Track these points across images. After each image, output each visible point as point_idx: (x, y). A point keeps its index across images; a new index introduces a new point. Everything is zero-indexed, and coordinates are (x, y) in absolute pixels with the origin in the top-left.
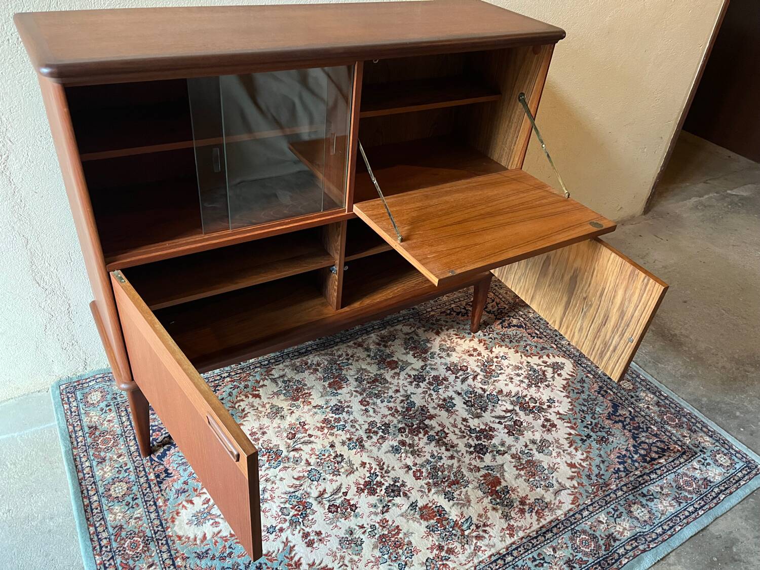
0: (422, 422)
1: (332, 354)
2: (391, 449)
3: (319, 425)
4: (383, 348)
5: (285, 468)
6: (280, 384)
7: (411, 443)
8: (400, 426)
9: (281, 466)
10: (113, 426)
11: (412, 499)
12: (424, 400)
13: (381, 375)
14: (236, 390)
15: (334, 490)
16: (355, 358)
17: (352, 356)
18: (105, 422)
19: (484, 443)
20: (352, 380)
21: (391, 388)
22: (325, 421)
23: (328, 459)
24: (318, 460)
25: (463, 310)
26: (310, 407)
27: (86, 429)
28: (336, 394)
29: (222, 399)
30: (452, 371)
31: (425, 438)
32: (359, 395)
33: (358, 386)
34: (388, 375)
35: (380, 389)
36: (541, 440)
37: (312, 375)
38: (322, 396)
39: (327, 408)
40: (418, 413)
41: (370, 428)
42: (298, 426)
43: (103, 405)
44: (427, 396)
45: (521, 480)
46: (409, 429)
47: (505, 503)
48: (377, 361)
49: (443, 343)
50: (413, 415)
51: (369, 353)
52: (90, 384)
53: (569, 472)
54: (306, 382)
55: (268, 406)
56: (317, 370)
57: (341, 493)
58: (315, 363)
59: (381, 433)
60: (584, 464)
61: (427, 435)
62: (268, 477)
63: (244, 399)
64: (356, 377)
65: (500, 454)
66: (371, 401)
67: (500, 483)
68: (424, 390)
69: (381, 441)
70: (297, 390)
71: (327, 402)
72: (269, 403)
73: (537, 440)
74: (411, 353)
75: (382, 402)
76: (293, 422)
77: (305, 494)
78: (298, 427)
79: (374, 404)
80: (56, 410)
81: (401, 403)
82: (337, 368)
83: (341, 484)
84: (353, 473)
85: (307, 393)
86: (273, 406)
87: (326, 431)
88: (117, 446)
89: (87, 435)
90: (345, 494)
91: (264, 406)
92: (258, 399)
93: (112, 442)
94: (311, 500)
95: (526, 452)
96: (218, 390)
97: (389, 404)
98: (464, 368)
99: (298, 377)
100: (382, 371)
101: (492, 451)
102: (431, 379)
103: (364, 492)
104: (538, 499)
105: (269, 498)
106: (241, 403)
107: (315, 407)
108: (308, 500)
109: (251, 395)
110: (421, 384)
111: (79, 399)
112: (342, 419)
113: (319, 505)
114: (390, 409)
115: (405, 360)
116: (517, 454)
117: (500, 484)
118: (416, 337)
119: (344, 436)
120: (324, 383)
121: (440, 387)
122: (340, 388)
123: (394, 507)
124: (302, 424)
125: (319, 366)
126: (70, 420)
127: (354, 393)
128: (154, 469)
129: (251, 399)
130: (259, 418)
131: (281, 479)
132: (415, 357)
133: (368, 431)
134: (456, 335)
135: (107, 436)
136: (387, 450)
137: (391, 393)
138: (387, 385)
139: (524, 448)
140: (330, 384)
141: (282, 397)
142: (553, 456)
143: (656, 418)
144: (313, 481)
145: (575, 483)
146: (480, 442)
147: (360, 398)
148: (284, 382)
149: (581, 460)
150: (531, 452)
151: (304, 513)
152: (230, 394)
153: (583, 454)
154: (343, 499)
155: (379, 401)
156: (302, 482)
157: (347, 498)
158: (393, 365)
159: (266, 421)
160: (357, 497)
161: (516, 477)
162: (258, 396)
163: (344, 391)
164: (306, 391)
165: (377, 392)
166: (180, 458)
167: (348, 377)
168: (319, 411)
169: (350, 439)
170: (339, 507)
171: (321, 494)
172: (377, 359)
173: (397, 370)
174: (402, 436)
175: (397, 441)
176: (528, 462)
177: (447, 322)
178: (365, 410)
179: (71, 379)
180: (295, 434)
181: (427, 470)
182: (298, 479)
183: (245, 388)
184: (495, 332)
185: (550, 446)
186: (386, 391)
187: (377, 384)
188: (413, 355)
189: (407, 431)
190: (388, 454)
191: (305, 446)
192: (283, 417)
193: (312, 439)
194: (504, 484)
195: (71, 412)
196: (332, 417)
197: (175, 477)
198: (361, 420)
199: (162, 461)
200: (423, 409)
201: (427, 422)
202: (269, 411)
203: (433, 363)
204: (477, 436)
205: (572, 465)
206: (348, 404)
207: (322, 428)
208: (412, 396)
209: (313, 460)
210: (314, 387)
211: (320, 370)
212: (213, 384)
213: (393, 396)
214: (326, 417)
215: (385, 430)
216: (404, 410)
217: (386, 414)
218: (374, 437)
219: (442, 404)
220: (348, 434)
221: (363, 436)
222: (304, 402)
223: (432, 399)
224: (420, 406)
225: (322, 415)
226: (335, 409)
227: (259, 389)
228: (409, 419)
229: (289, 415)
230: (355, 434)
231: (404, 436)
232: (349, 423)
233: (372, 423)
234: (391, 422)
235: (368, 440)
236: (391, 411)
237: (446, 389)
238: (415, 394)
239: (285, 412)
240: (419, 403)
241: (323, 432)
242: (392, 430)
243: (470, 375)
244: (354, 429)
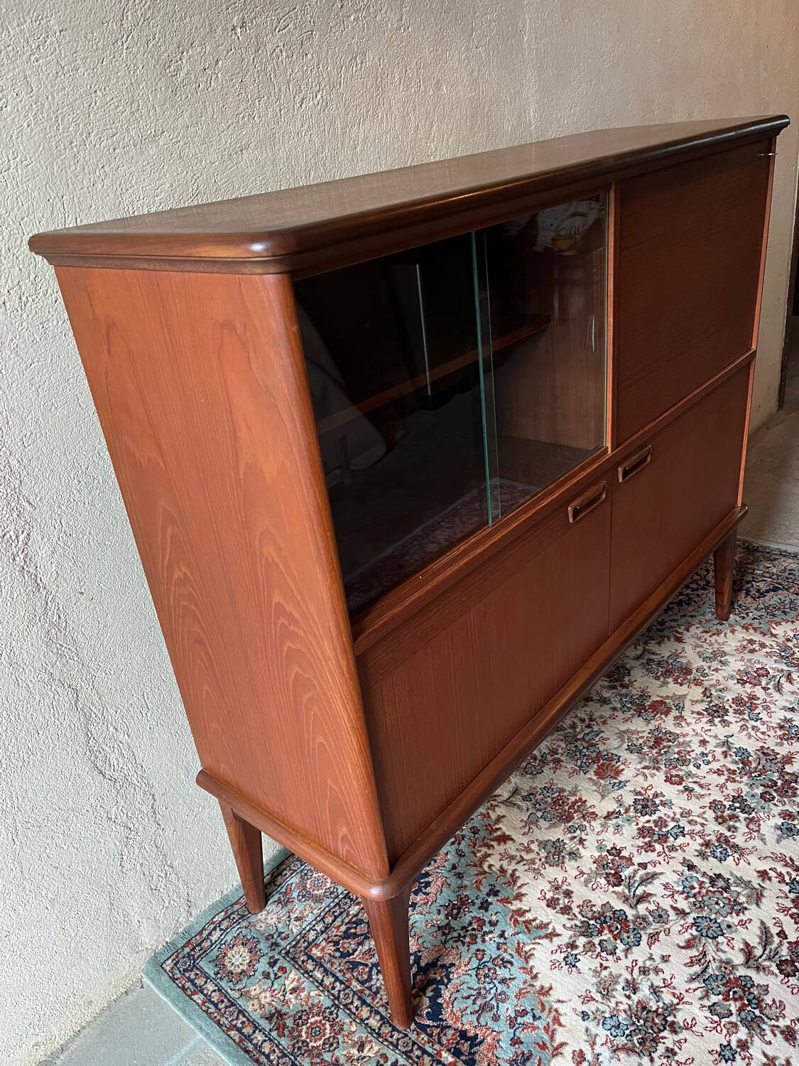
0: (782, 772)
2: (779, 832)
3: (640, 842)
4: (624, 691)
5: (654, 938)
6: (524, 805)
8: (760, 790)
9: (645, 938)
10: (309, 996)
12: (753, 739)
13: (658, 729)
14: (463, 842)
15: (761, 938)
16: (599, 721)
17: (591, 720)
18: (288, 996)
20: (624, 755)
21: (690, 742)
22: (642, 832)
23: (704, 891)
24: (692, 900)
25: (681, 597)
26: (600, 820)
27: (264, 1024)
28: (621, 785)
30: (750, 683)
32: (655, 771)
33: (642, 760)
34: (668, 724)
35: (676, 750)
37: (558, 772)
38: (603, 797)
40: (763, 762)
41: (719, 813)
42: (610, 858)
43: (262, 966)
44: (753, 733)
46: (775, 790)
48: (632, 712)
49: (698, 650)
50: (760, 767)
51: (611, 706)
52: (214, 938)
54: (559, 786)
55: (534, 847)
56: (559, 761)
57: (775, 936)
58: (547, 752)
59: (742, 816)
62: (640, 964)
63: (490, 852)
64: (625, 746)
66: (681, 773)
68: (740, 724)
69: (751, 826)
70: (555, 802)
71: (619, 802)
72: (533, 842)
74: (670, 680)
75: (698, 767)
76: (597, 854)
77: (723, 965)
78: (612, 860)
79: (689, 774)
80: (184, 1013)
81: (726, 757)
82: (586, 745)
83: (762, 923)
84: (762, 895)
85: (576, 802)
86: (543, 844)
87: (658, 846)
88: (342, 1029)
89: (274, 1034)
90: (782, 934)
91: (529, 850)
92: (509, 842)
93: (328, 1026)
94: (742, 972)
97: (710, 766)
98: (761, 672)
99: (540, 782)
100: (654, 724)
102: (734, 706)
105: (676, 1001)
106: (490, 860)
107: (607, 818)
108: (738, 974)
109: (493, 840)
110: (726, 718)
111: (213, 975)
112: (665, 818)
113: (762, 973)
114: (719, 772)
115: (671, 695)
118: (654, 657)
119: (695, 845)
120: (588, 776)
121: (757, 711)
122: (618, 772)
124: (614, 851)
125: (557, 754)
126: (223, 1020)
127: (646, 771)
128: (440, 1042)
129: (500, 848)
130: (537, 872)
131: (665, 959)
132: (681, 685)
133: (720, 820)
134: (707, 632)
135: (312, 1020)
136: (776, 837)
137: (699, 750)
138: (681, 740)
140: (597, 773)
141: (542, 823)
144: (714, 938)
147: (661, 776)
148: (524, 799)
151: (750, 997)
152: (460, 854)
154: (786, 945)
155: (691, 768)
156: (701, 949)
157: (791, 939)
158: (661, 708)
159: (553, 873)
162: (504, 839)
163: (626, 775)
164: (573, 799)
165: (676, 756)
166: (470, 1001)
167: (615, 752)
168: (620, 821)
169: (707, 844)
170: (793, 961)
171: (748, 951)
172: (629, 709)
173: (674, 713)
174: (775, 805)
175: (777, 817)
177: (677, 620)
178: (686, 790)
179: (173, 944)
180: (616, 873)
182: (689, 945)
183: (474, 833)
184: (752, 609)
186: (689, 749)
187: (665, 744)
188: (676, 681)
189: (775, 794)
190: (784, 842)
191: (649, 886)
192: (574, 855)
193: (651, 869)
195: (216, 1005)
196: (648, 821)
197: (489, 1039)
198: (694, 806)
199: (441, 1020)
200: (763, 751)
201: (788, 768)
202: (543, 854)
203: (714, 682)
206: (653, 791)
207: (649, 845)
208: (730, 740)
209: (683, 904)
210: (579, 788)
211: (563, 758)
213: (706, 752)
214: (640, 826)
215: (742, 808)
216: (741, 766)
217: (721, 783)
218: (737, 824)
219: (784, 734)
220: (697, 837)
221: (721, 832)
222: (584, 816)
223: (763, 733)
224: (757, 750)
225: (630, 824)
226: (640, 807)
227: (497, 826)
228: (760, 775)
229: (580, 847)
230: (705, 832)
231: (777, 803)
232: (681, 819)
233: (714, 805)
234: (740, 792)
235: (735, 834)
236: (723, 775)
237: (769, 711)
238: (733, 735)
239: (570, 845)
240: (751, 746)
241: (656, 852)
242: (752, 803)
243: (778, 677)
244: (699, 826)
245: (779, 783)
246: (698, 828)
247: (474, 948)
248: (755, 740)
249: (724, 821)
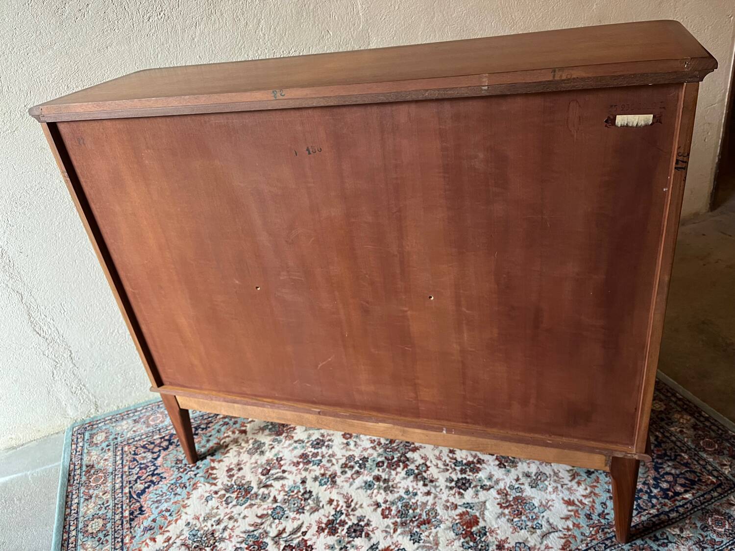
0: (404, 455)
2: (363, 484)
3: (295, 460)
5: (251, 505)
7: (387, 478)
8: (380, 459)
9: (248, 504)
10: (107, 465)
11: (374, 541)
14: (226, 426)
15: (294, 529)
18: (102, 461)
19: (468, 477)
22: (304, 456)
23: (296, 496)
24: (286, 497)
26: (291, 442)
27: (84, 468)
29: (210, 436)
31: (404, 473)
36: (537, 473)
38: (306, 430)
39: (308, 442)
40: (401, 445)
41: (347, 462)
42: (275, 461)
43: (104, 445)
45: (504, 519)
46: (388, 463)
47: (479, 547)
50: (396, 448)
52: (100, 425)
53: (564, 510)
55: (251, 442)
57: (301, 532)
59: (357, 468)
60: (586, 501)
61: (406, 469)
62: (232, 514)
63: (231, 435)
65: (485, 489)
66: (354, 434)
67: (477, 523)
69: (355, 476)
71: (310, 436)
72: (252, 439)
73: (532, 473)
76: (271, 457)
77: (264, 533)
78: (275, 463)
79: (357, 436)
80: (65, 449)
83: (303, 523)
84: (318, 510)
85: (292, 428)
86: (256, 441)
87: (301, 465)
88: (105, 483)
89: (84, 473)
90: (304, 533)
91: (247, 442)
92: (244, 434)
93: (102, 480)
94: (268, 540)
95: (516, 486)
96: (209, 427)
101: (476, 486)
103: (324, 532)
104: (520, 543)
105: (228, 537)
106: (227, 440)
107: (296, 442)
108: (265, 540)
109: (239, 431)
111: (86, 440)
112: (320, 453)
113: (275, 545)
114: (372, 441)
116: (505, 489)
117: (478, 525)
119: (317, 471)
123: (352, 549)
124: (280, 459)
126: (73, 460)
128: (130, 506)
129: (237, 435)
130: (239, 454)
131: (244, 517)
133: (344, 466)
135: (100, 474)
136: (359, 486)
139: (514, 482)
141: (267, 432)
142: (548, 491)
143: (689, 443)
144: (275, 519)
145: (570, 524)
146: (464, 476)
149: (583, 496)
150: (522, 487)
152: (219, 431)
153: (586, 489)
154: (300, 539)
156: (264, 521)
157: (306, 538)
159: (245, 457)
160: (316, 537)
161: (498, 517)
162: (245, 432)
166: (156, 496)
168: (299, 446)
169: (323, 475)
170: (294, 548)
171: (280, 534)
174: (379, 470)
175: (372, 477)
176: (516, 499)
178: (347, 443)
179: (85, 421)
180: (270, 469)
181: (398, 507)
182: (261, 517)
183: (235, 424)
185: (546, 480)
189: (385, 465)
190: (360, 490)
191: (276, 482)
192: (262, 453)
193: (286, 475)
194: (482, 524)
195: (76, 452)
196: (311, 452)
197: (147, 515)
198: (339, 454)
199: (140, 498)
201: (410, 455)
202: (251, 446)
204: (462, 469)
205: (569, 503)
206: (330, 438)
207: (298, 463)
209: (280, 498)
212: (206, 421)
214: (305, 452)
215: (361, 464)
216: (387, 443)
217: (367, 448)
218: (348, 472)
220: (323, 469)
221: (337, 472)
222: (287, 436)
225: (302, 449)
226: (315, 443)
227: (246, 425)
228: (390, 451)
229: (269, 450)
230: (329, 469)
232: (327, 457)
233: (350, 457)
234: (370, 456)
235: (342, 476)
239: (266, 448)
241: (297, 468)
242: (370, 464)
244: (330, 464)
245: (395, 460)
246: (328, 465)
247: (180, 474)
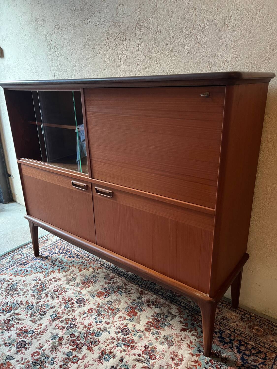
0: (84, 345)
1: (126, 285)
2: (55, 334)
3: (66, 298)
4: (146, 305)
5: (33, 296)
6: (92, 275)
7: (63, 344)
8: (77, 334)
9: (34, 294)
11: (15, 356)
13: (119, 311)
15: (20, 318)
20: (107, 299)
21: (109, 319)
22: (70, 299)
23: (42, 309)
24: (40, 306)
26: (79, 290)
28: (93, 297)
31: (69, 350)
32: (96, 306)
34: (121, 314)
35: (106, 314)
38: (89, 292)
39: (80, 296)
40: (91, 340)
41: (70, 320)
42: (64, 290)
46: (75, 339)
49: (175, 336)
50: (88, 338)
55: (75, 276)
59: (67, 326)
61: (71, 351)
62: (27, 292)
63: (77, 268)
66: (93, 313)
69: (61, 327)
70: (90, 282)
71: (85, 295)
72: (77, 276)
74: (151, 320)
75: (95, 319)
76: (66, 288)
77: (17, 308)
78: (62, 291)
79: (92, 315)
81: (98, 328)
82: (116, 290)
83: (24, 320)
84: (33, 322)
85: (89, 286)
86: (75, 278)
90: (18, 323)
92: (79, 272)
94: (13, 311)
96: (79, 259)
97: (94, 323)
98: (154, 357)
99: (100, 279)
100: (123, 311)
102: (128, 339)
103: (19, 331)
105: (13, 297)
106: (73, 268)
107: (79, 292)
109: (81, 269)
110: (121, 334)
112: (74, 305)
113: (10, 315)
115: (141, 319)
118: (169, 318)
123: (9, 348)
125: (113, 283)
128: (28, 260)
129: (77, 270)
130: (66, 276)
131: (26, 297)
132: (147, 323)
134: (191, 342)
136: (53, 333)
138: (111, 316)
141: (83, 278)
144: (26, 308)
147: (94, 307)
148: (95, 275)
151: (5, 311)
152: (78, 263)
154: (14, 323)
155: (95, 317)
156: (24, 304)
157: (15, 325)
158: (132, 314)
159: (64, 279)
160: (16, 329)
163: (97, 299)
164: (91, 285)
165: (103, 314)
167: (109, 297)
168: (77, 294)
169: (58, 313)
170: (8, 323)
171: (17, 314)
172: (134, 305)
173: (128, 318)
174: (68, 337)
175: (62, 336)
178: (85, 313)
180: (58, 291)
181: (40, 358)
182: (27, 302)
183: (84, 265)
186: (105, 318)
187: (110, 311)
189: (73, 339)
190: (50, 334)
191: (50, 297)
192: (68, 283)
193: (56, 298)
196: (74, 301)
197: (24, 267)
198: (76, 313)
200: (97, 342)
201: (85, 348)
202: (72, 278)
203: (147, 336)
206: (87, 304)
207: (65, 300)
208: (107, 332)
209: (40, 304)
210: (95, 287)
211: (110, 285)
213: (102, 323)
214: (73, 299)
215: (70, 327)
216: (91, 332)
217: (84, 324)
218: (63, 323)
219: (106, 353)
220: (62, 311)
221: (62, 318)
222: (82, 287)
223: (108, 345)
224: (99, 340)
225: (75, 296)
226: (81, 299)
228: (84, 337)
229: (71, 285)
230: (63, 314)
231: (68, 338)
232: (72, 309)
233: (74, 319)
234: (78, 328)
235: (60, 322)
236: (89, 325)
237: (122, 351)
238: (109, 333)
239: (72, 283)
240: (101, 338)
241: (61, 301)
242: (72, 330)
243: (148, 363)
244: (67, 313)
245: (78, 342)
246: (66, 312)
247: (48, 264)
248: (105, 341)
249: (67, 320)
